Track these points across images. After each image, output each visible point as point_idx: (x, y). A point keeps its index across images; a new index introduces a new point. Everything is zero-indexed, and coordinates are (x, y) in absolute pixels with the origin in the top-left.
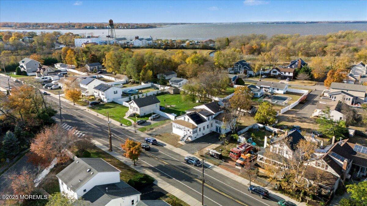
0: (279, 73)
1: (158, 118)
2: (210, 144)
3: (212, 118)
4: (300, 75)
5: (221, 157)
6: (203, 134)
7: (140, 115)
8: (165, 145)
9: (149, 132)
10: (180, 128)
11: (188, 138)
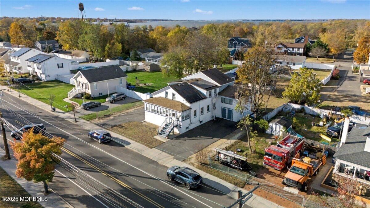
0: (286, 49)
1: (121, 99)
2: (215, 139)
3: (215, 92)
4: (314, 51)
5: (245, 167)
6: (201, 122)
7: (92, 96)
8: (129, 144)
9: (102, 121)
10: (158, 112)
11: (172, 129)
